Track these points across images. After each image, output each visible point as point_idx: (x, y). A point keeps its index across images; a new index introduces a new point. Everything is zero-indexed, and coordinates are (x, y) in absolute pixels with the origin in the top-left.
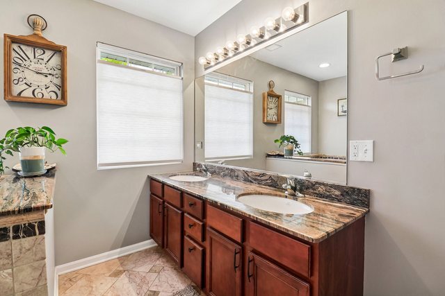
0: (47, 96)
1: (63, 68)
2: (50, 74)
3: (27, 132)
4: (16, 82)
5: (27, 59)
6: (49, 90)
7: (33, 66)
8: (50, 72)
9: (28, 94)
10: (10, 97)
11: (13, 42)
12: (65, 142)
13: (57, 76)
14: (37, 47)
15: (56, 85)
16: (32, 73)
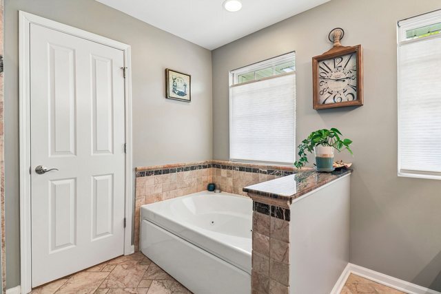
0: (345, 99)
1: (358, 69)
2: (347, 78)
3: (320, 134)
4: (321, 93)
5: (329, 71)
6: (346, 93)
7: (334, 75)
8: (347, 76)
9: (330, 101)
10: (317, 106)
11: (319, 61)
12: (350, 142)
13: (353, 78)
14: (336, 57)
15: (353, 87)
16: (333, 81)
